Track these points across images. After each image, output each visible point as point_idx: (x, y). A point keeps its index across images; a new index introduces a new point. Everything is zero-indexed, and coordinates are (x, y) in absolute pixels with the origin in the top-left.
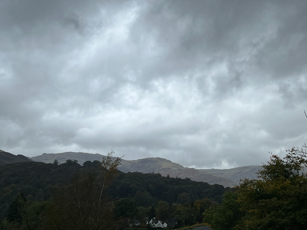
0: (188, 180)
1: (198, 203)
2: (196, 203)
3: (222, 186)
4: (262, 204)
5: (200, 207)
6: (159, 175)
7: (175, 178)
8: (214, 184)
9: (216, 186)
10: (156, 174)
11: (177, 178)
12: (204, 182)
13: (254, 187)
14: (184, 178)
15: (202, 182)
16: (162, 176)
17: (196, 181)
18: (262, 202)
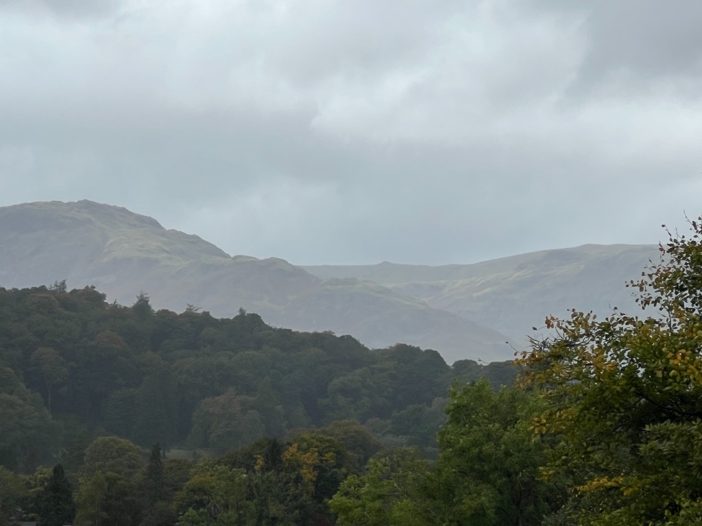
0: (249, 324)
1: (305, 445)
2: (293, 449)
3: (434, 357)
4: (665, 447)
5: (316, 467)
6: (92, 297)
7: (178, 313)
8: (393, 345)
9: (404, 353)
10: (74, 291)
11: (189, 316)
12: (338, 335)
13: (621, 357)
14: (231, 314)
15: (328, 336)
16: (109, 300)
17: (294, 330)
18: (662, 437)
